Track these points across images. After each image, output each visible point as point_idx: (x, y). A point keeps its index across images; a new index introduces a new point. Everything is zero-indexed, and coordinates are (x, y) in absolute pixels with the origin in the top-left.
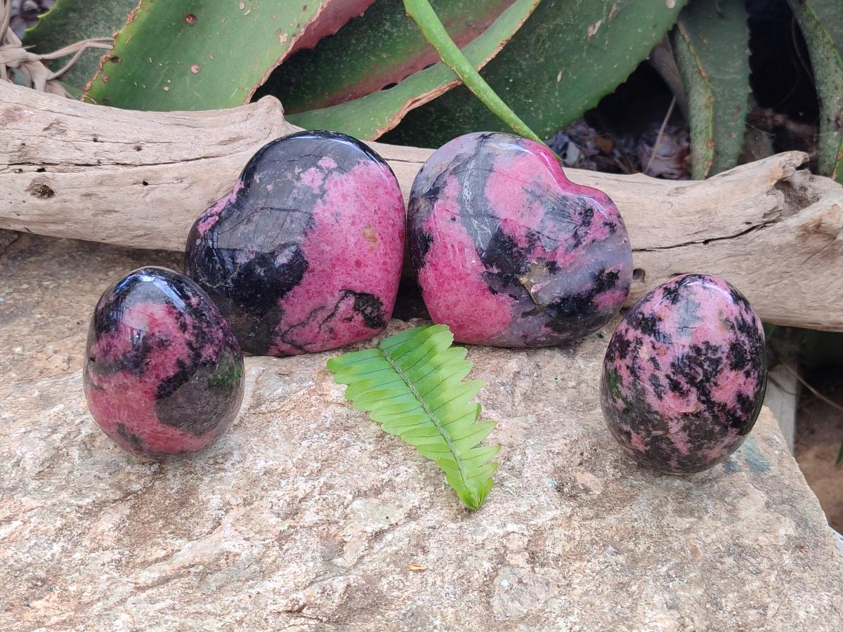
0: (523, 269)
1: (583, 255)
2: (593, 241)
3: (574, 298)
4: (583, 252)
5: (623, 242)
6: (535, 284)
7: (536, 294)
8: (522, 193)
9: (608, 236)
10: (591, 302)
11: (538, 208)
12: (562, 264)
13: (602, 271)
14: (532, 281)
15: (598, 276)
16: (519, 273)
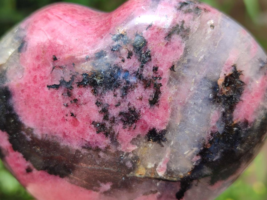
0: (129, 164)
1: (176, 94)
2: (172, 68)
3: (211, 142)
4: (172, 91)
5: (210, 30)
6: (156, 166)
7: (169, 172)
8: (53, 93)
9: (184, 45)
10: (236, 125)
11: (81, 94)
12: (162, 124)
13: (215, 88)
14: (150, 166)
15: (215, 97)
16: (130, 170)
